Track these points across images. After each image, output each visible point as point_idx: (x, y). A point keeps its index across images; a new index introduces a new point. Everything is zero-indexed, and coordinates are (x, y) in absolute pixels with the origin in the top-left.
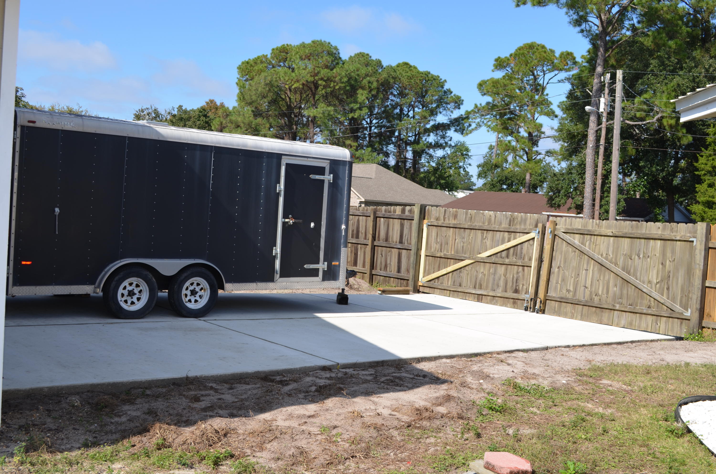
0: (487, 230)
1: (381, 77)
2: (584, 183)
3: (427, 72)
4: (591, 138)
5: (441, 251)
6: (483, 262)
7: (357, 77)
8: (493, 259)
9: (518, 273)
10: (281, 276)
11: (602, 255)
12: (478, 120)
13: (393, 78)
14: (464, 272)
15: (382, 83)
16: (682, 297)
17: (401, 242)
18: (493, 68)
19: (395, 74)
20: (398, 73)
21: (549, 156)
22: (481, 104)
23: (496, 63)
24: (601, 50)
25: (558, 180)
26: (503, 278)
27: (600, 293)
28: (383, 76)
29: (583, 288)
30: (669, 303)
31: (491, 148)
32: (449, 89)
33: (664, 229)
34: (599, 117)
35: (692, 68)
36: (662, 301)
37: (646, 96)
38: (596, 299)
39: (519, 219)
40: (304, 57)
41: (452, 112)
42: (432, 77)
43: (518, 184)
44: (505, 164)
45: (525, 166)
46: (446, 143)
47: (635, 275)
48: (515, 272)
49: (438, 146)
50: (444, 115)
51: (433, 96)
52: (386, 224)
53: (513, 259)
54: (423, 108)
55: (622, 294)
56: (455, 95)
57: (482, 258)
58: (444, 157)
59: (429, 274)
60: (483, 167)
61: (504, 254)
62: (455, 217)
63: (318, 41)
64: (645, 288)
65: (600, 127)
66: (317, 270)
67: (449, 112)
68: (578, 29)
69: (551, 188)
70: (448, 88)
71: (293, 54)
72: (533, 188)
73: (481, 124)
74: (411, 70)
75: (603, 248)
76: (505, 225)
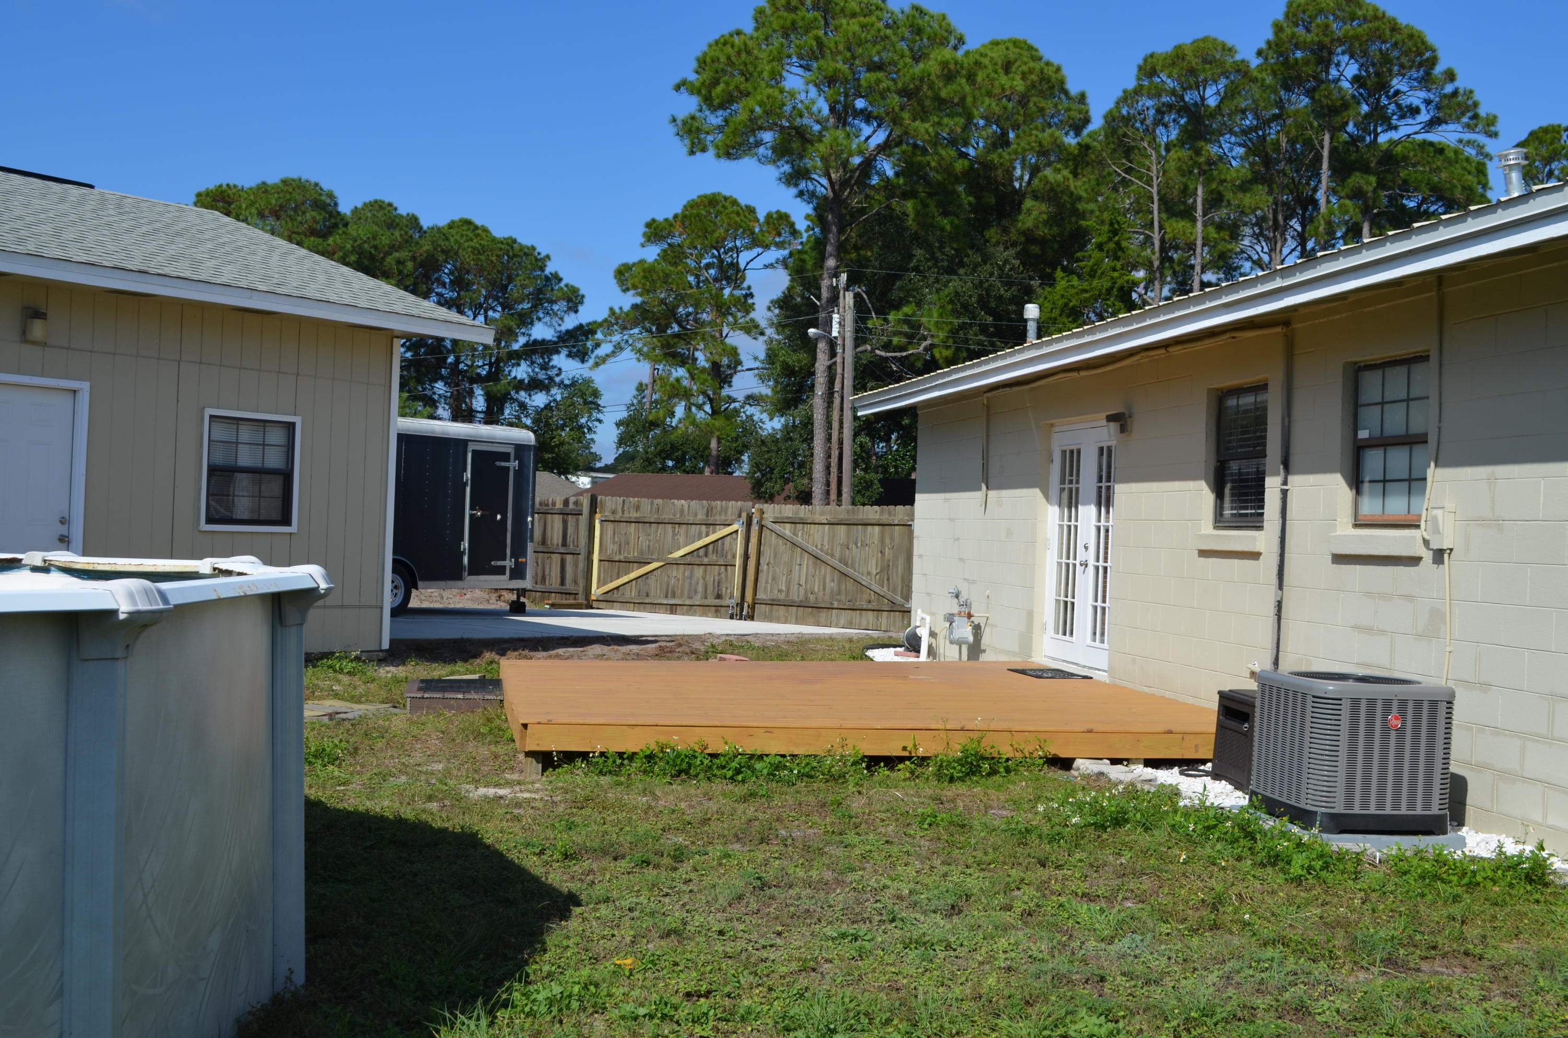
0: (679, 524)
1: (421, 251)
2: (812, 455)
3: (511, 238)
4: (820, 379)
5: (620, 553)
6: (676, 563)
7: (373, 251)
8: (689, 559)
9: (719, 574)
10: (469, 574)
11: (816, 546)
12: (617, 338)
13: (443, 251)
14: (652, 580)
15: (422, 261)
16: (902, 587)
17: (564, 544)
18: (642, 240)
19: (447, 243)
20: (452, 240)
21: (751, 406)
22: (621, 308)
23: (647, 230)
24: (834, 229)
25: (768, 452)
26: (701, 582)
27: (816, 590)
28: (424, 248)
29: (796, 586)
30: (889, 595)
31: (641, 388)
32: (556, 273)
33: (882, 513)
34: (832, 344)
35: (976, 266)
36: (882, 594)
37: (907, 310)
38: (812, 598)
39: (719, 508)
40: (267, 212)
41: (562, 319)
42: (521, 250)
43: (695, 458)
44: (668, 419)
45: (708, 425)
46: (551, 379)
47: (853, 567)
48: (716, 573)
49: (534, 385)
50: (546, 323)
51: (524, 287)
52: (542, 521)
53: (713, 558)
54: (503, 310)
55: (840, 590)
56: (567, 286)
57: (675, 559)
58: (548, 407)
59: (604, 584)
60: (628, 425)
61: (702, 552)
62: (638, 508)
63: (293, 180)
64: (865, 580)
65: (834, 360)
66: (504, 567)
67: (555, 320)
68: (793, 191)
69: (756, 466)
70: (553, 271)
71: (244, 206)
72: (724, 464)
73: (623, 345)
74: (477, 235)
75: (817, 539)
76: (701, 517)
